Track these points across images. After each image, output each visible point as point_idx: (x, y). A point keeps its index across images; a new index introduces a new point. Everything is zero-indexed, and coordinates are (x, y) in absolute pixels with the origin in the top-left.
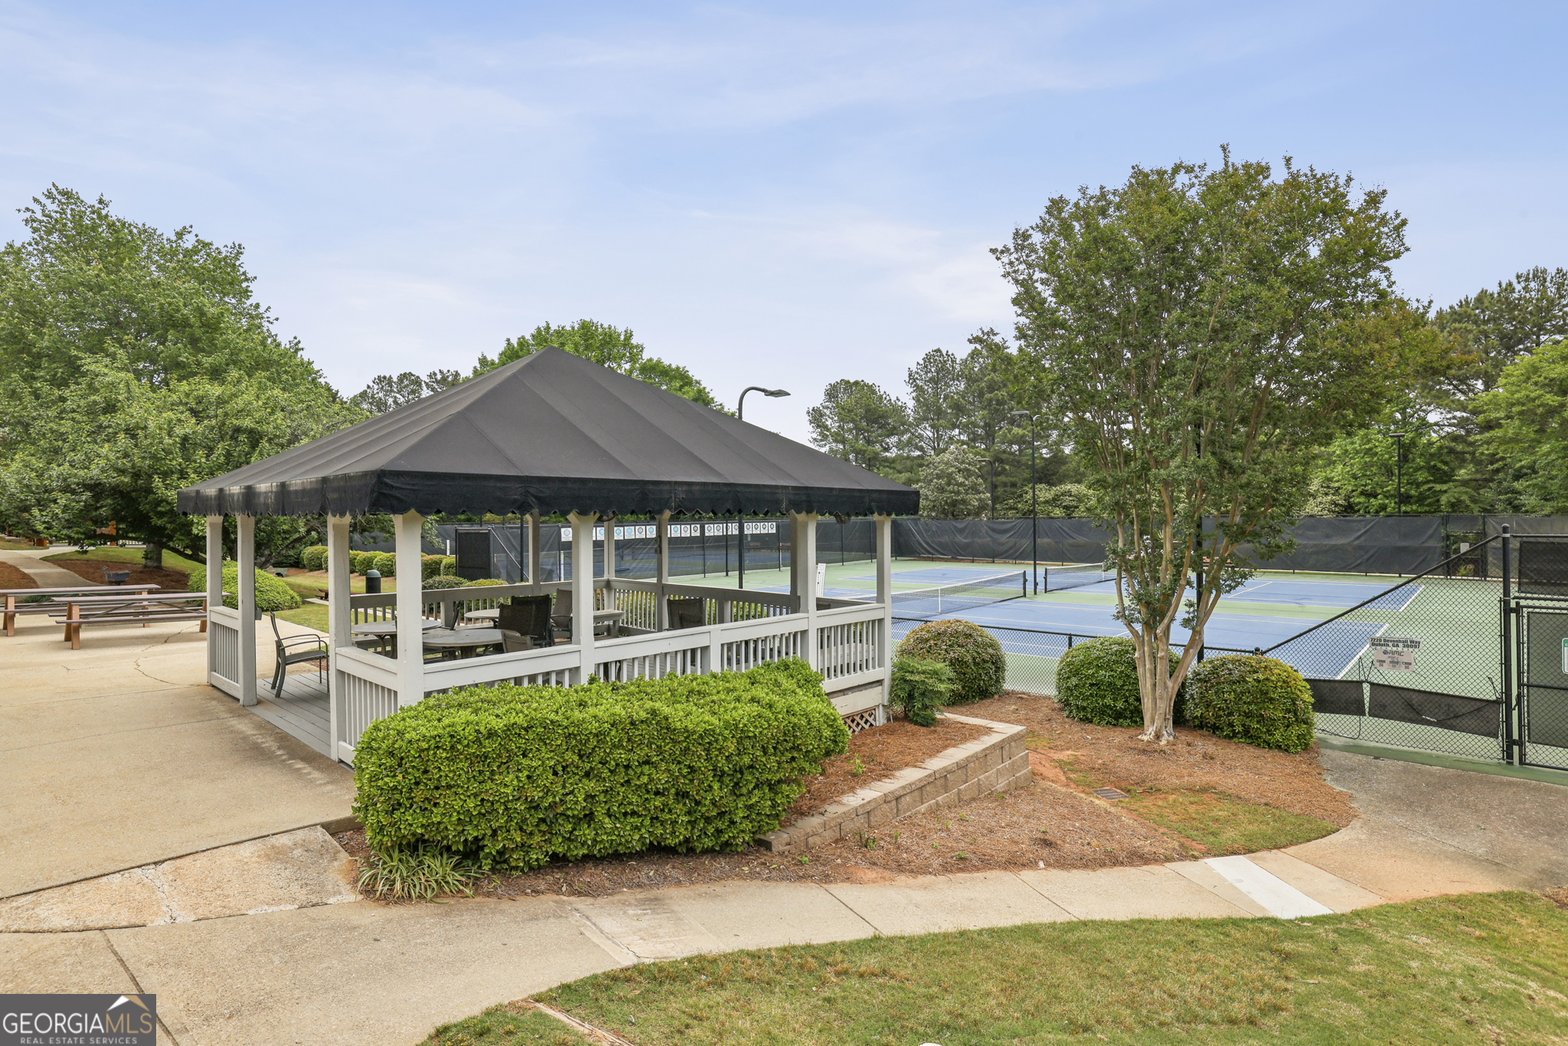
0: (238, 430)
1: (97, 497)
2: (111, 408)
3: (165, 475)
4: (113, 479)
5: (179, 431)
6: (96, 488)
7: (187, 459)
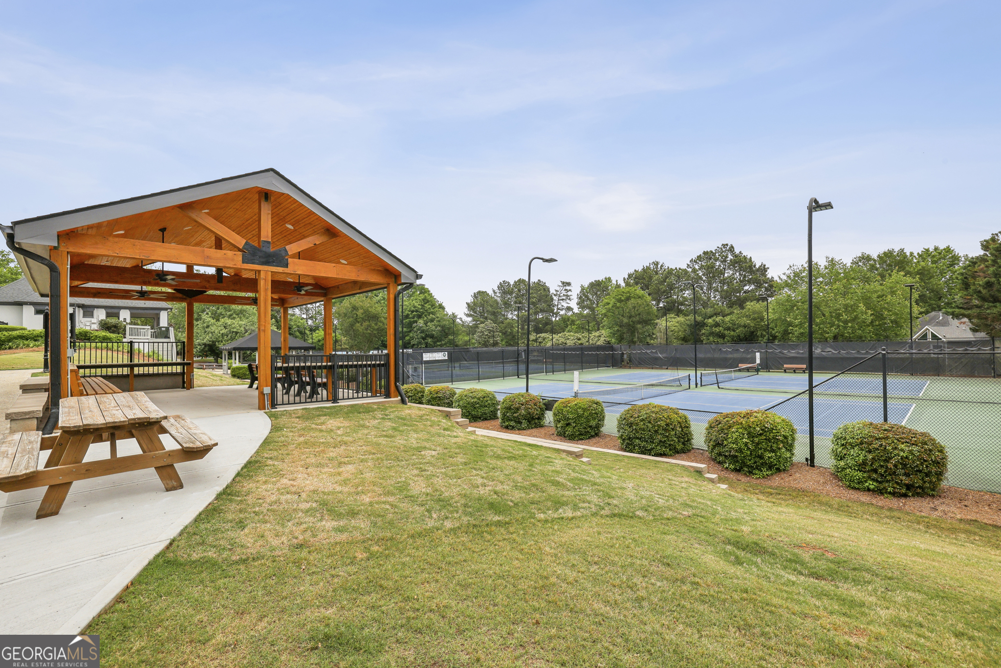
0: (233, 332)
1: (205, 347)
2: (208, 327)
3: (218, 342)
4: (208, 343)
5: (221, 332)
6: (205, 345)
7: (223, 338)
